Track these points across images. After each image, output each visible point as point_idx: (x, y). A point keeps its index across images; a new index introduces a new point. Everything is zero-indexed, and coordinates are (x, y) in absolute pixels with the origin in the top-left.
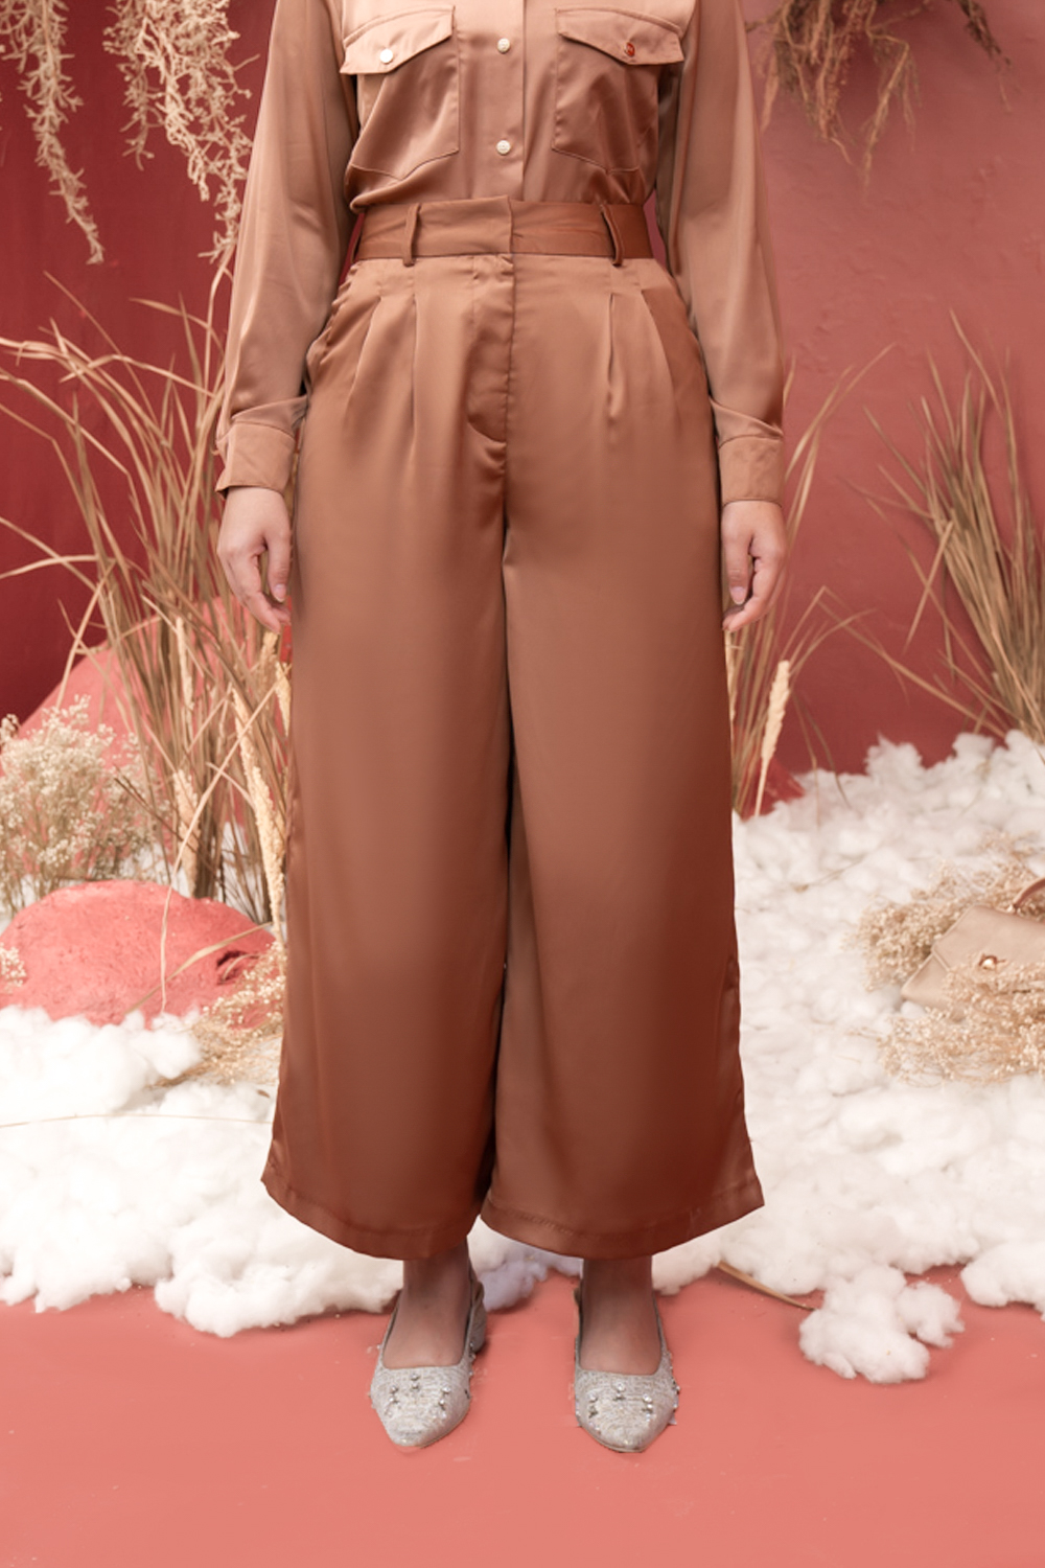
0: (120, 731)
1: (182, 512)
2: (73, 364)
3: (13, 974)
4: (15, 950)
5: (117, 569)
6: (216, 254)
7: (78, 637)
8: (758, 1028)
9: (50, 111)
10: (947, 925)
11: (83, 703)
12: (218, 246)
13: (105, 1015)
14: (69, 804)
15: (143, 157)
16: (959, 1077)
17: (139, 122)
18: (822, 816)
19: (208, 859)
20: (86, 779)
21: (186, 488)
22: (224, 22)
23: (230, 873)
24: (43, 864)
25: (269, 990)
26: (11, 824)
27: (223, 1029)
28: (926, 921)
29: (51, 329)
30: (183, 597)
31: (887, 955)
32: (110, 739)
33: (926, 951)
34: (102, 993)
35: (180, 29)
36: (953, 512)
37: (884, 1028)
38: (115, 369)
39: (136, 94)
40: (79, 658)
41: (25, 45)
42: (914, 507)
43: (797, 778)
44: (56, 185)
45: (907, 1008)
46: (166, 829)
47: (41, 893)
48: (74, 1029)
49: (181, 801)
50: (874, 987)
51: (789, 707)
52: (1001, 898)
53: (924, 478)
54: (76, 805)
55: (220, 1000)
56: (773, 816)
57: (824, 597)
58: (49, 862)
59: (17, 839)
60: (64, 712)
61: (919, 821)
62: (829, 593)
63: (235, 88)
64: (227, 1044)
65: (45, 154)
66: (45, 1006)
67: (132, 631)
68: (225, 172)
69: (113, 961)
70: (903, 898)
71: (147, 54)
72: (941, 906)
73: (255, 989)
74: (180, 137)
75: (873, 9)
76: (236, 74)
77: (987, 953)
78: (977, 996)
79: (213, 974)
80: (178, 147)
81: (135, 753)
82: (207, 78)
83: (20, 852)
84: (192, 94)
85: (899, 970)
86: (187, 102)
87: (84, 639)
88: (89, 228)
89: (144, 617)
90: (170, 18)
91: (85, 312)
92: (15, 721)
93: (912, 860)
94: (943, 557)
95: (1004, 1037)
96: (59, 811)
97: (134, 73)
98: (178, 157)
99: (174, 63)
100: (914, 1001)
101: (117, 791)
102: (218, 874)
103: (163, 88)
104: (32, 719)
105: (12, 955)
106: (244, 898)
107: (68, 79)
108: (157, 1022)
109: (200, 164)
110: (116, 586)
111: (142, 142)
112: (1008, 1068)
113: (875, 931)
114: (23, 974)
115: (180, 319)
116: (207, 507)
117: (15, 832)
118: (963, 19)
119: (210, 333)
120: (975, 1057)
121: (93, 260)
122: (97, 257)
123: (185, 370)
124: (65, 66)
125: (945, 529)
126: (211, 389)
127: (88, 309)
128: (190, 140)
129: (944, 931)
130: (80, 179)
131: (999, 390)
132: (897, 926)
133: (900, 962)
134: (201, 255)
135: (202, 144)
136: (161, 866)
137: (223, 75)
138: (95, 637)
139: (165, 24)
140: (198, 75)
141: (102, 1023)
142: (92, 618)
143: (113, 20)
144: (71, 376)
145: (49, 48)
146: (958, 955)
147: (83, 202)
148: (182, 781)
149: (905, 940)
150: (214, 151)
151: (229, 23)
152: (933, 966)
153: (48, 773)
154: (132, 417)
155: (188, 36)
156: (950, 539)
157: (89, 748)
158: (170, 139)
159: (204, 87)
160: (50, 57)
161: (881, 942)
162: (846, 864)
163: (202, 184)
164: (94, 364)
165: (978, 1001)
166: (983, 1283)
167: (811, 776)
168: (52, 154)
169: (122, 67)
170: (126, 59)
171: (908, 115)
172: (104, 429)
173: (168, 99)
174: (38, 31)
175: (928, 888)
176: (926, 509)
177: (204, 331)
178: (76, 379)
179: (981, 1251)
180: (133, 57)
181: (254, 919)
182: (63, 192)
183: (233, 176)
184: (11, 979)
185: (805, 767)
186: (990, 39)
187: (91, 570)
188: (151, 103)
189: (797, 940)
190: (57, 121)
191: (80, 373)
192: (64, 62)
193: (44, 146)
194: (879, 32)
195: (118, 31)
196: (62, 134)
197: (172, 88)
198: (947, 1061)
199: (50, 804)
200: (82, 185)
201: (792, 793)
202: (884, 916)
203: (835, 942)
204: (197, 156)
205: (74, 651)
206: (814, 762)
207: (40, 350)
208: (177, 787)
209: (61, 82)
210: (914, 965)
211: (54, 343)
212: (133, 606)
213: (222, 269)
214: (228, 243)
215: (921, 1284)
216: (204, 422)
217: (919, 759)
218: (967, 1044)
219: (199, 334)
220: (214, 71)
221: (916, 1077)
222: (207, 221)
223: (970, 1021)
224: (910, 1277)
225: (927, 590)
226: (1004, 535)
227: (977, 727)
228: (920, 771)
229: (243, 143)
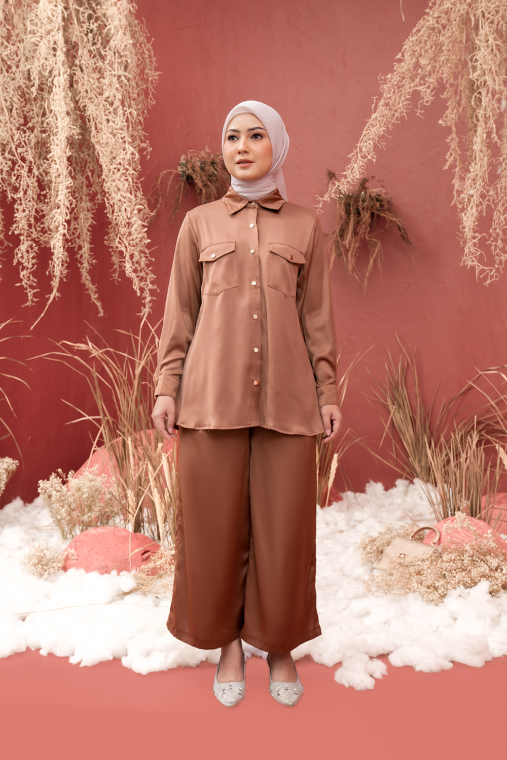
0: (109, 476)
1: (130, 402)
2: (94, 351)
3: (73, 557)
4: (74, 550)
5: (108, 421)
6: (142, 314)
7: (95, 445)
8: (325, 578)
9: (86, 265)
10: (389, 543)
11: (96, 467)
12: (143, 311)
13: (104, 571)
14: (92, 501)
15: (117, 280)
16: (391, 593)
17: (116, 268)
18: (349, 507)
19: (139, 519)
20: (97, 492)
21: (131, 393)
22: (146, 236)
23: (146, 525)
24: (83, 521)
25: (159, 563)
26: (72, 508)
27: (144, 576)
28: (382, 542)
29: (86, 339)
30: (130, 429)
31: (368, 553)
32: (106, 479)
33: (382, 552)
34: (103, 564)
35: (131, 238)
36: (395, 403)
37: (366, 578)
38: (107, 353)
39: (115, 259)
40: (94, 451)
41: (77, 242)
42: (382, 400)
43: (341, 494)
44: (88, 290)
45: (375, 571)
46: (125, 510)
47: (82, 531)
48: (94, 575)
49: (130, 499)
50: (364, 564)
51: (338, 469)
52: (408, 535)
53: (385, 391)
54: (94, 501)
55: (143, 566)
56: (332, 507)
57: (350, 431)
58: (85, 520)
59: (74, 512)
60: (90, 470)
61: (383, 509)
62: (352, 430)
63: (149, 258)
64: (145, 581)
65: (84, 279)
66: (84, 568)
67: (113, 442)
68: (145, 286)
69: (107, 554)
70: (375, 534)
71: (119, 246)
72: (388, 537)
73: (155, 563)
74: (130, 274)
75: (368, 229)
76: (149, 253)
77: (402, 553)
78: (398, 567)
79: (140, 558)
80: (130, 278)
81: (114, 483)
82: (139, 254)
83: (75, 517)
84: (134, 260)
85: (372, 559)
86: (133, 263)
87: (97, 444)
88: (99, 304)
89: (117, 437)
90: (127, 234)
91: (96, 332)
92: (73, 472)
93: (380, 522)
94: (392, 418)
95: (406, 580)
96: (88, 503)
97: (115, 252)
98: (130, 281)
99: (128, 249)
100: (377, 569)
101: (108, 496)
102: (142, 525)
103: (125, 258)
104: (78, 472)
105: (73, 551)
106: (151, 533)
107: (92, 254)
108: (121, 574)
109: (137, 284)
110: (107, 427)
111: (117, 275)
112: (407, 590)
113: (365, 545)
114: (76, 558)
115: (130, 336)
116: (139, 400)
117: (73, 510)
118: (399, 233)
119: (140, 341)
120: (396, 587)
121: (100, 315)
122: (101, 314)
123: (131, 353)
124: (91, 250)
125: (393, 408)
126: (140, 360)
127: (98, 331)
128: (134, 275)
129: (388, 545)
130: (96, 288)
131: (412, 361)
132: (372, 544)
133: (373, 555)
134: (137, 314)
135: (138, 277)
136: (123, 522)
137: (145, 253)
138: (100, 444)
139: (125, 236)
140: (136, 253)
141: (103, 574)
142: (99, 438)
143: (107, 234)
144: (93, 355)
145: (86, 244)
146: (391, 552)
147: (97, 295)
148: (130, 494)
149: (374, 548)
150: (142, 279)
151: (147, 236)
152: (384, 557)
153: (85, 490)
154: (113, 369)
155: (133, 240)
156: (394, 412)
157: (99, 481)
158: (127, 275)
159: (139, 257)
160: (86, 246)
161: (367, 549)
162: (357, 523)
163: (138, 290)
164: (100, 351)
165: (398, 568)
166: (396, 660)
167: (345, 494)
168: (86, 279)
169: (110, 250)
170: (112, 247)
171: (380, 266)
172: (102, 372)
173: (126, 261)
174: (82, 237)
175: (382, 530)
176: (386, 401)
177: (138, 340)
178: (95, 356)
179: (396, 649)
180: (114, 246)
181: (154, 540)
182: (90, 292)
183: (148, 288)
184: (72, 559)
185: (344, 491)
186: (408, 240)
187: (99, 421)
188: (121, 262)
189: (339, 549)
190: (88, 268)
191: (96, 354)
192: (90, 248)
193: (84, 276)
194: (370, 237)
195: (109, 237)
196: (90, 272)
197: (128, 258)
198: (387, 588)
199: (85, 500)
200: (96, 290)
201: (339, 499)
202: (367, 540)
203: (351, 549)
204: (136, 281)
205: (93, 449)
206: (346, 488)
207: (83, 347)
208: (129, 495)
209: (90, 255)
210: (378, 557)
211: (87, 344)
212: (114, 434)
213: (144, 319)
214: (146, 311)
215: (375, 660)
216: (138, 371)
217: (384, 488)
218: (393, 582)
219: (136, 341)
220: (142, 252)
221: (376, 593)
222: (139, 302)
223: (395, 575)
224: (371, 658)
225: (387, 429)
226: (413, 410)
227: (404, 477)
228: (384, 492)
229: (152, 276)
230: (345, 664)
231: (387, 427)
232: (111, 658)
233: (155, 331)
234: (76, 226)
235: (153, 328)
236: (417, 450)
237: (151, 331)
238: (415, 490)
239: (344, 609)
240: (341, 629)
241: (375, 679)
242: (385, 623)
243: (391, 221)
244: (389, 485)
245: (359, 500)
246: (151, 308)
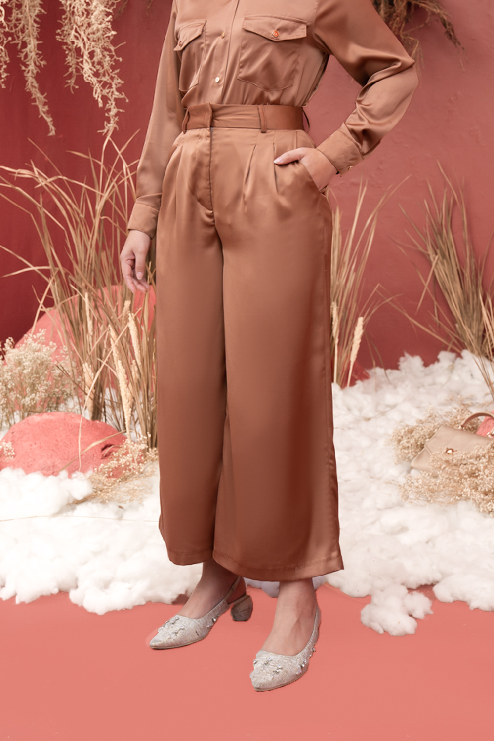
0: (59, 346)
1: (89, 247)
2: (40, 180)
3: (9, 453)
4: (10, 443)
5: (59, 273)
6: (105, 131)
7: (41, 303)
8: (346, 481)
9: (32, 67)
10: (431, 435)
11: (43, 332)
12: (106, 127)
13: (51, 472)
14: (36, 377)
15: (73, 88)
16: (435, 502)
17: (72, 72)
18: (378, 387)
19: (98, 403)
20: (44, 366)
21: (91, 236)
22: (110, 27)
23: (109, 410)
24: (24, 404)
25: (124, 461)
26: (9, 387)
27: (103, 478)
28: (422, 433)
29: (31, 164)
30: (89, 284)
31: (404, 448)
32: (55, 349)
33: (422, 446)
34: (49, 463)
35: (90, 30)
36: (438, 251)
37: (402, 480)
38: (60, 182)
39: (70, 59)
40: (42, 314)
41: (21, 37)
42: (421, 249)
43: (367, 371)
44: (34, 100)
45: (413, 472)
46: (79, 389)
47: (23, 418)
48: (36, 478)
49: (86, 376)
50: (399, 462)
51: (363, 338)
52: (456, 423)
53: (425, 236)
54: (39, 378)
55: (102, 465)
56: (356, 387)
57: (379, 288)
58: (26, 404)
59: (12, 393)
60: (34, 336)
61: (422, 390)
62: (381, 286)
63: (115, 57)
64: (105, 485)
65: (29, 86)
66: (23, 468)
67: (66, 300)
68: (110, 94)
69: (54, 448)
70: (412, 423)
71: (76, 41)
72: (428, 427)
73: (118, 460)
74: (90, 78)
75: (403, 25)
76: (115, 51)
77: (449, 447)
78: (444, 466)
79: (99, 454)
80: (89, 83)
81: (66, 355)
82: (102, 52)
83: (13, 399)
84: (95, 59)
85: (409, 455)
86: (93, 63)
87: (44, 304)
88: (49, 120)
89: (71, 295)
90: (86, 25)
91: (47, 158)
92: (12, 340)
93: (418, 407)
94: (434, 272)
95: (455, 484)
96: (31, 381)
97: (70, 50)
98: (89, 87)
99: (87, 45)
100: (416, 469)
101: (57, 372)
102: (103, 410)
103: (82, 56)
104: (21, 341)
105: (9, 445)
106: (114, 421)
107: (40, 52)
108: (74, 475)
109: (99, 91)
110: (59, 280)
111: (73, 81)
112: (457, 498)
113: (399, 438)
114: (14, 454)
115: (89, 160)
116: (100, 245)
117: (11, 390)
118: (444, 30)
119: (102, 167)
120: (442, 493)
121: (51, 134)
122: (53, 133)
123: (91, 183)
124: (39, 47)
125: (434, 259)
126: (102, 191)
127: (48, 156)
128: (94, 80)
129: (430, 438)
130: (45, 98)
131: (459, 197)
132: (409, 435)
133: (410, 451)
134: (99, 131)
135: (100, 82)
136: (77, 407)
137: (110, 51)
138: (49, 303)
139: (84, 28)
140: (98, 51)
141: (49, 475)
142: (48, 294)
143: (60, 26)
144: (40, 185)
145: (32, 39)
146: (436, 448)
147: (46, 108)
148: (87, 367)
149: (412, 441)
150: (105, 85)
151: (112, 27)
152: (425, 453)
153: (27, 363)
154: (67, 204)
155: (94, 33)
156: (437, 264)
157: (46, 353)
158: (85, 79)
159: (101, 56)
160: (32, 43)
161: (402, 442)
162: (388, 409)
163: (100, 100)
164: (50, 180)
165: (444, 468)
167: (373, 370)
168: (32, 86)
169: (64, 47)
170: (66, 44)
172: (55, 211)
173: (84, 61)
174: (27, 31)
175: (423, 418)
176: (426, 250)
177: (99, 166)
178: (42, 187)
179: (443, 578)
180: (69, 43)
181: (119, 430)
182: (37, 103)
183: (114, 96)
184: (8, 456)
185: (371, 367)
186: (456, 39)
187: (48, 273)
188: (77, 63)
189: (365, 442)
190: (35, 71)
191: (43, 184)
192: (38, 45)
193: (29, 82)
194: (406, 35)
195: (63, 31)
196: (37, 77)
197: (86, 57)
198: (430, 494)
199: (27, 378)
200: (46, 100)
201: (364, 377)
202: (403, 430)
203: (381, 443)
204: (97, 87)
205: (39, 309)
206: (374, 363)
207: (25, 173)
208: (85, 370)
209: (37, 54)
210: (416, 453)
211: (32, 170)
212: (67, 289)
213: (108, 138)
214: (111, 127)
215: (415, 593)
216: (99, 207)
217: (422, 363)
218: (438, 487)
219: (97, 167)
220: (105, 49)
221: (416, 502)
222: (101, 116)
223: (440, 477)
224: (410, 590)
225: (426, 288)
226: (461, 262)
227: (449, 348)
228: (423, 368)
229: (118, 81)
230: (375, 600)
231: (426, 284)
232: (56, 591)
233: (122, 154)
234: (20, 16)
235: (120, 150)
236: (467, 313)
237: (117, 153)
238: (464, 365)
239: (373, 523)
240: (369, 550)
241: (416, 619)
242: (427, 543)
243: (433, 14)
244: (430, 359)
245: (391, 378)
246: (117, 123)
